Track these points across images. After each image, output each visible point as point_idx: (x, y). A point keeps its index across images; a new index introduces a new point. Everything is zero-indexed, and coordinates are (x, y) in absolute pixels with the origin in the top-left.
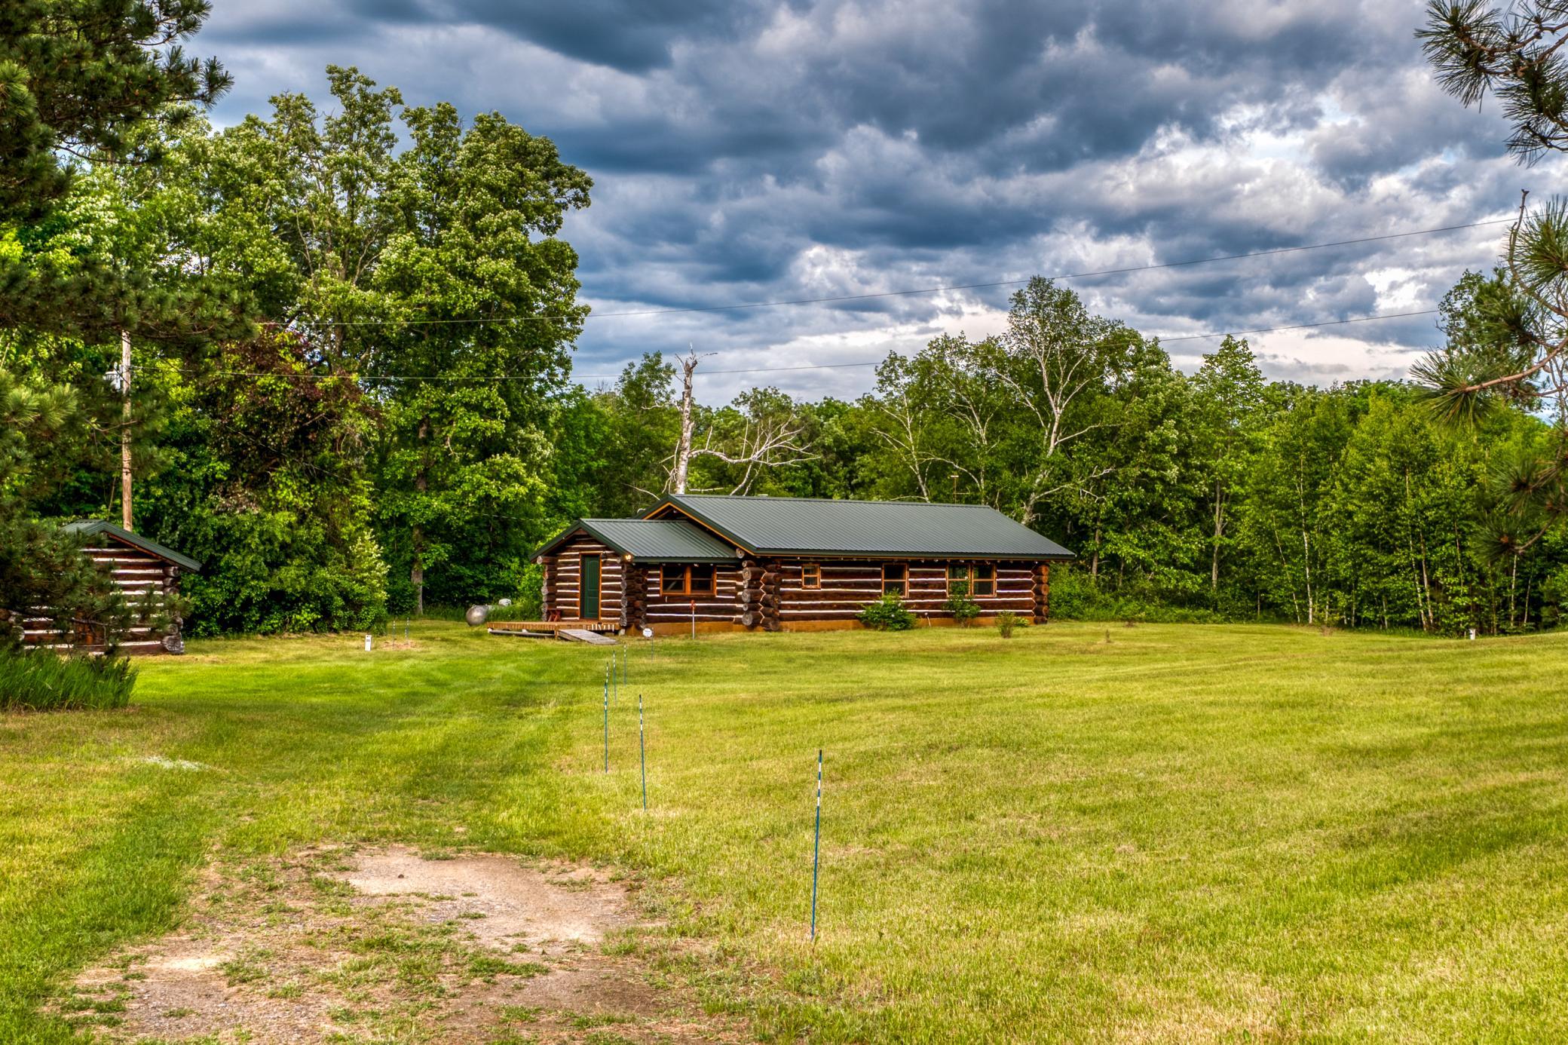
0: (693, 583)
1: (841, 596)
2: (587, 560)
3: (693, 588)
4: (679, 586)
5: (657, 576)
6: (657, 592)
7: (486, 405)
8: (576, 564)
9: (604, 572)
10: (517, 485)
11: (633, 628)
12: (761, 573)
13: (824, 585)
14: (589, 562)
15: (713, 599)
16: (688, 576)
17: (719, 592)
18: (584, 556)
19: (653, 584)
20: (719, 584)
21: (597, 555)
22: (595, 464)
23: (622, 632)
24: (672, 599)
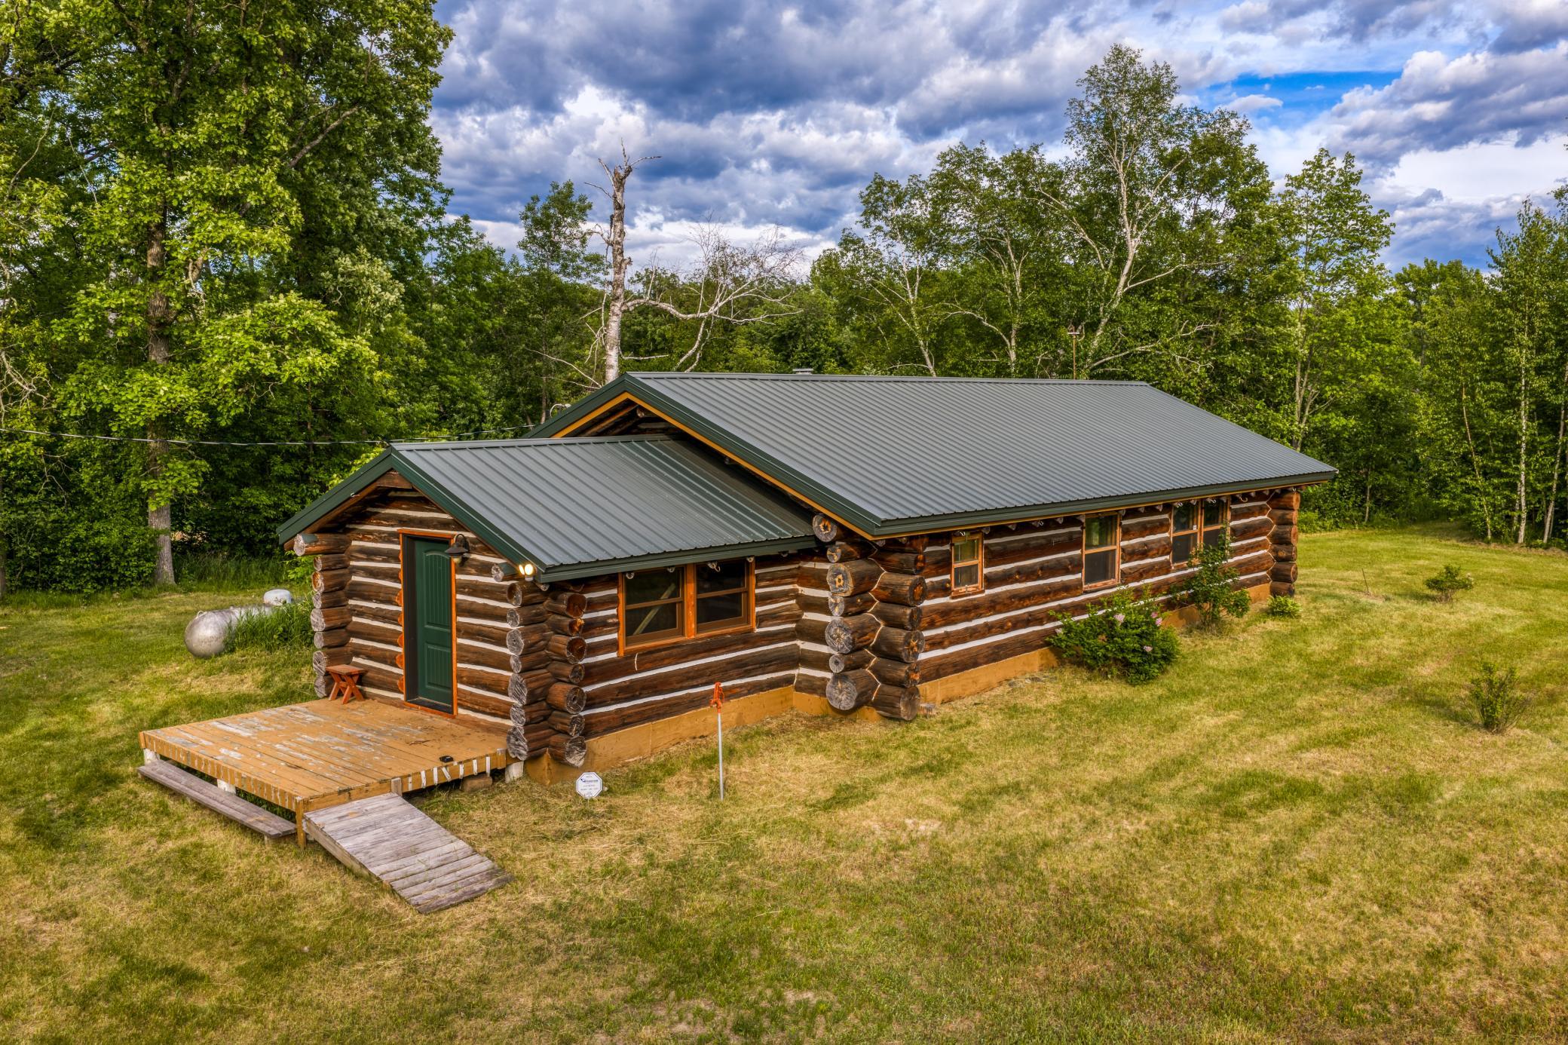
0: (702, 604)
1: (1022, 598)
2: (419, 547)
3: (700, 620)
4: (669, 619)
5: (612, 602)
6: (612, 645)
7: (252, 199)
8: (390, 556)
9: (463, 588)
10: (314, 352)
11: (545, 761)
12: (873, 578)
13: (991, 581)
14: (424, 554)
15: (748, 640)
16: (690, 590)
17: (762, 619)
18: (411, 540)
19: (602, 625)
20: (763, 599)
21: (445, 542)
22: (488, 324)
23: (515, 771)
24: (651, 658)
